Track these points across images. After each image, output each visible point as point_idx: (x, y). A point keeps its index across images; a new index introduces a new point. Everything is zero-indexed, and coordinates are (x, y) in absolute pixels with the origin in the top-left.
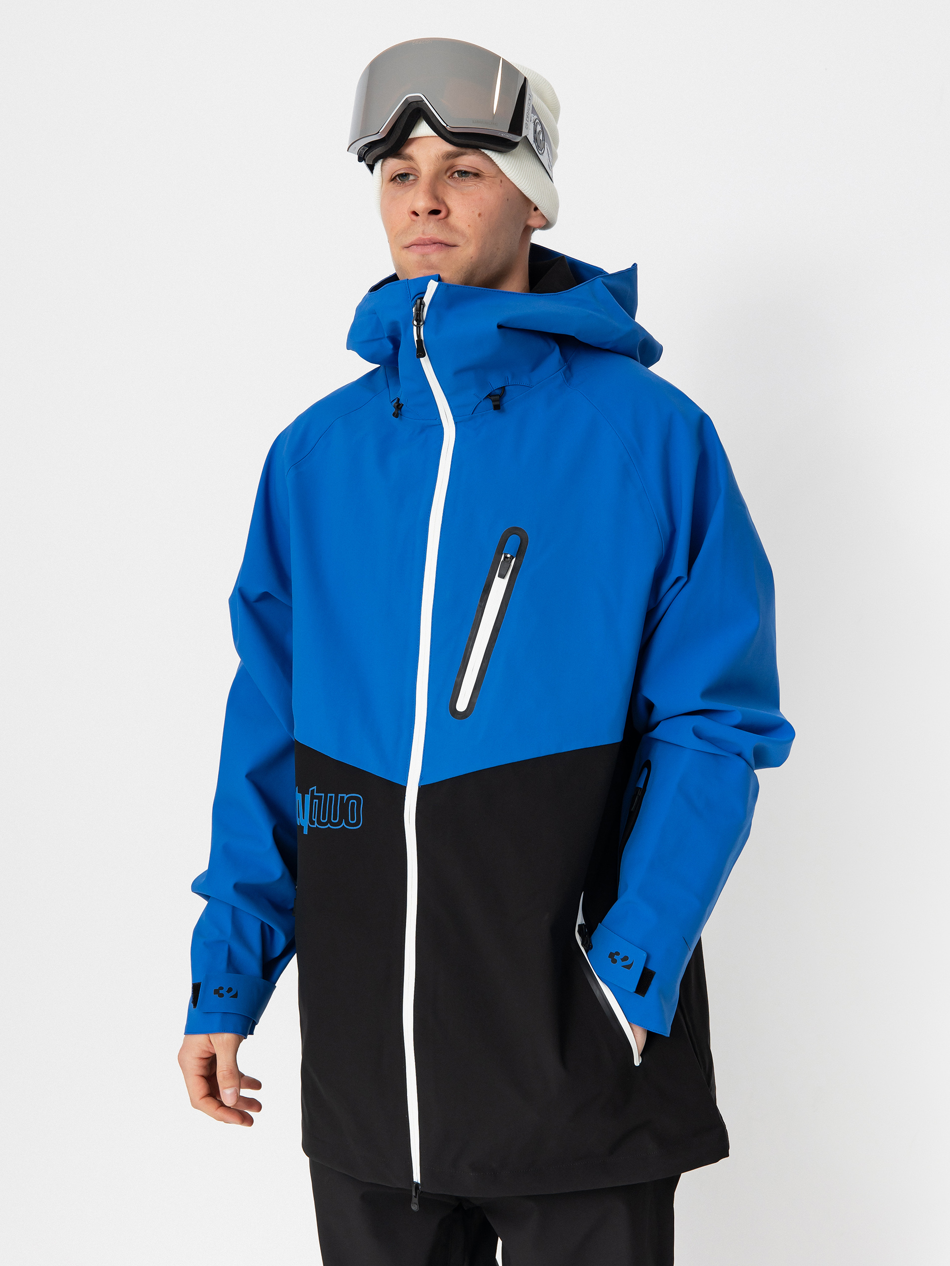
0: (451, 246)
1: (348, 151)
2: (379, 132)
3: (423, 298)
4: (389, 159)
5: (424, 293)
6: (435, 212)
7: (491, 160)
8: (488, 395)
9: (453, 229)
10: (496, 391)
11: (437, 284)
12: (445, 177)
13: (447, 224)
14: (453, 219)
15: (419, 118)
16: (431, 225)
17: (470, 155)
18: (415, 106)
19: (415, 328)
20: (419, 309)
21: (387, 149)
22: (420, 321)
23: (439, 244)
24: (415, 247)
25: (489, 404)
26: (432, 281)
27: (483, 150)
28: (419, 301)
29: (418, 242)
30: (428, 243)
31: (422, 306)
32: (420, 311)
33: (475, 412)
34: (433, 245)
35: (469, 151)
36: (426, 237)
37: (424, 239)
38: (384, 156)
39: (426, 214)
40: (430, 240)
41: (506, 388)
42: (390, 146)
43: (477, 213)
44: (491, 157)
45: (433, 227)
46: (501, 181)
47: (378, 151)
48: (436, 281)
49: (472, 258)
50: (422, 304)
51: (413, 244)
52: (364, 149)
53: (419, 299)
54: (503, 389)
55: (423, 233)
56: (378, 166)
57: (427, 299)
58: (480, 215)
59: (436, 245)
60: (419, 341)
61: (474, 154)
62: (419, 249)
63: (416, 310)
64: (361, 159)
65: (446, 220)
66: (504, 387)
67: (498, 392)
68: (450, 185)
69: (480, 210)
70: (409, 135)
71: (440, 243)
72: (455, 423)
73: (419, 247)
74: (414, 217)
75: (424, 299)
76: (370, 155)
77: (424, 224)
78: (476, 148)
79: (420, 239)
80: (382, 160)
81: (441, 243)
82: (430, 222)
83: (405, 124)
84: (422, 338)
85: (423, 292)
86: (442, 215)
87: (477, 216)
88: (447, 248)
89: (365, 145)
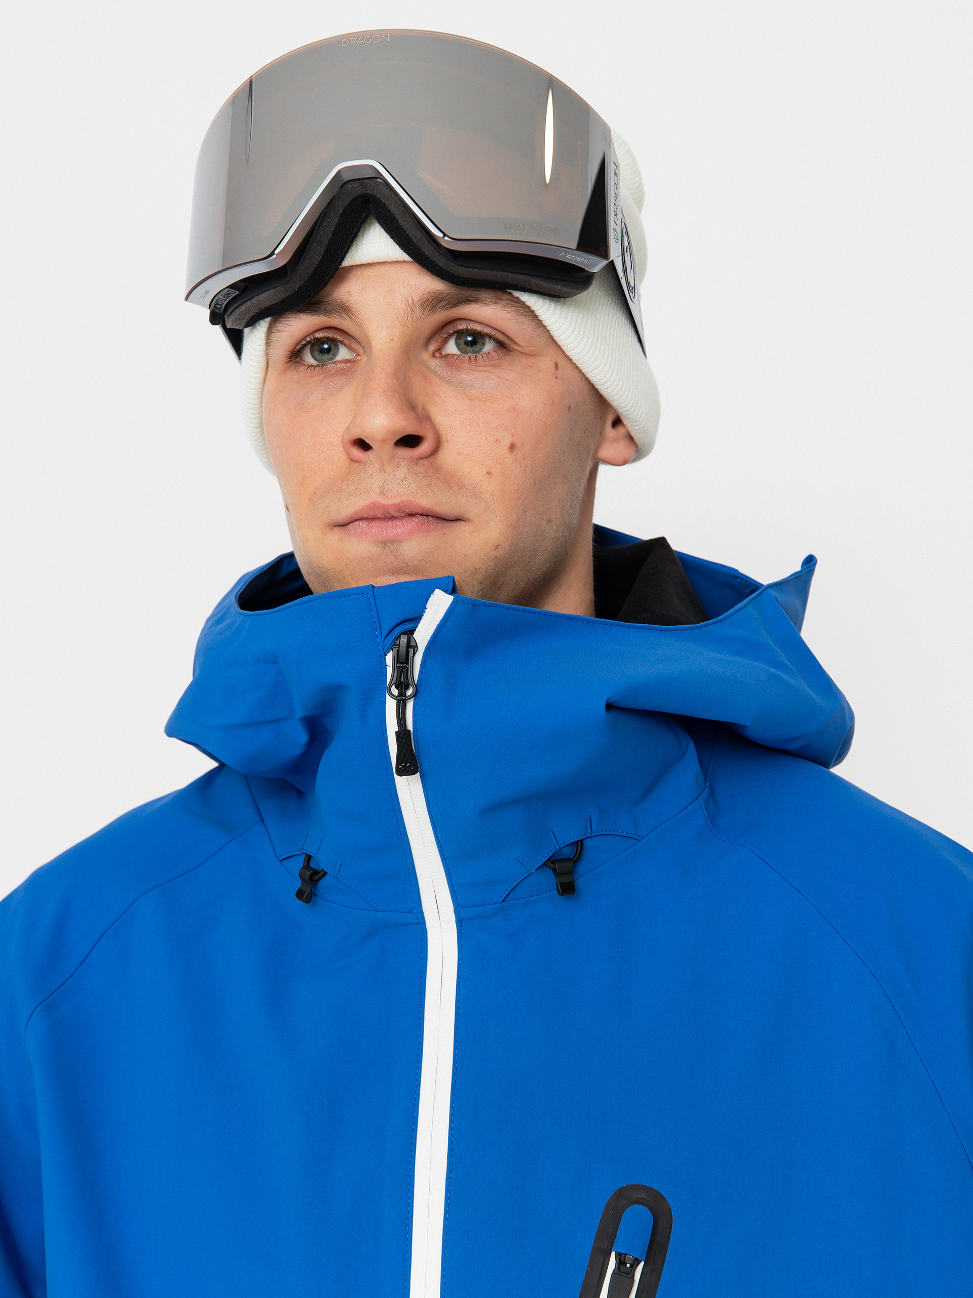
0: (448, 520)
1: (186, 299)
2: (272, 253)
3: (412, 632)
4: (290, 316)
5: (417, 619)
6: (409, 441)
7: (534, 316)
8: (548, 860)
9: (450, 481)
10: (563, 850)
11: (450, 599)
12: (426, 356)
13: (438, 469)
14: (448, 457)
15: (367, 217)
16: (402, 472)
17: (487, 304)
18: (358, 190)
19: (391, 706)
20: (403, 659)
21: (290, 293)
22: (407, 688)
23: (421, 518)
24: (363, 525)
25: (549, 880)
26: (438, 593)
27: (517, 294)
28: (404, 640)
29: (371, 513)
30: (396, 514)
31: (411, 651)
32: (407, 662)
33: (511, 897)
34: (408, 519)
35: (484, 294)
36: (388, 502)
37: (384, 506)
38: (276, 312)
39: (390, 445)
40: (399, 507)
41: (587, 843)
42: (296, 287)
43: (506, 442)
44: (533, 308)
45: (406, 477)
46: (556, 366)
47: (265, 298)
48: (446, 591)
49: (497, 547)
50: (412, 646)
51: (357, 517)
52: (228, 294)
53: (404, 633)
54: (579, 845)
55: (382, 493)
56: (255, 338)
57: (423, 634)
58: (512, 447)
59: (416, 520)
60: (403, 735)
61: (496, 303)
62: (376, 528)
63: (397, 659)
64: (216, 318)
65: (431, 460)
66: (582, 841)
67: (568, 853)
68: (438, 376)
69: (513, 435)
70: (343, 259)
71: (422, 515)
72: (457, 922)
73: (373, 524)
74: (357, 453)
75: (417, 635)
76: (243, 308)
77: (382, 469)
78: (501, 288)
79: (375, 506)
80: (268, 319)
81: (427, 516)
82: (398, 466)
83: (333, 234)
84: (410, 726)
85: (413, 616)
86: (424, 448)
87: (506, 449)
88: (441, 525)
89: (232, 286)
